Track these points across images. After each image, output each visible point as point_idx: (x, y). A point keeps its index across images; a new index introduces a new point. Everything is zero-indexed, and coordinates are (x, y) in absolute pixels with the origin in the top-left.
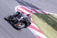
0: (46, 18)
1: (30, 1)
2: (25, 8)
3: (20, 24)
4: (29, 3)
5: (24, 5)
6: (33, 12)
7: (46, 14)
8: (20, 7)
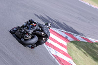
0: (91, 50)
6: (69, 38)
7: (92, 43)
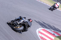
1: (52, 23)
2: (47, 31)
3: (19, 26)
4: (52, 25)
5: (47, 28)
6: (56, 35)
8: (42, 30)
